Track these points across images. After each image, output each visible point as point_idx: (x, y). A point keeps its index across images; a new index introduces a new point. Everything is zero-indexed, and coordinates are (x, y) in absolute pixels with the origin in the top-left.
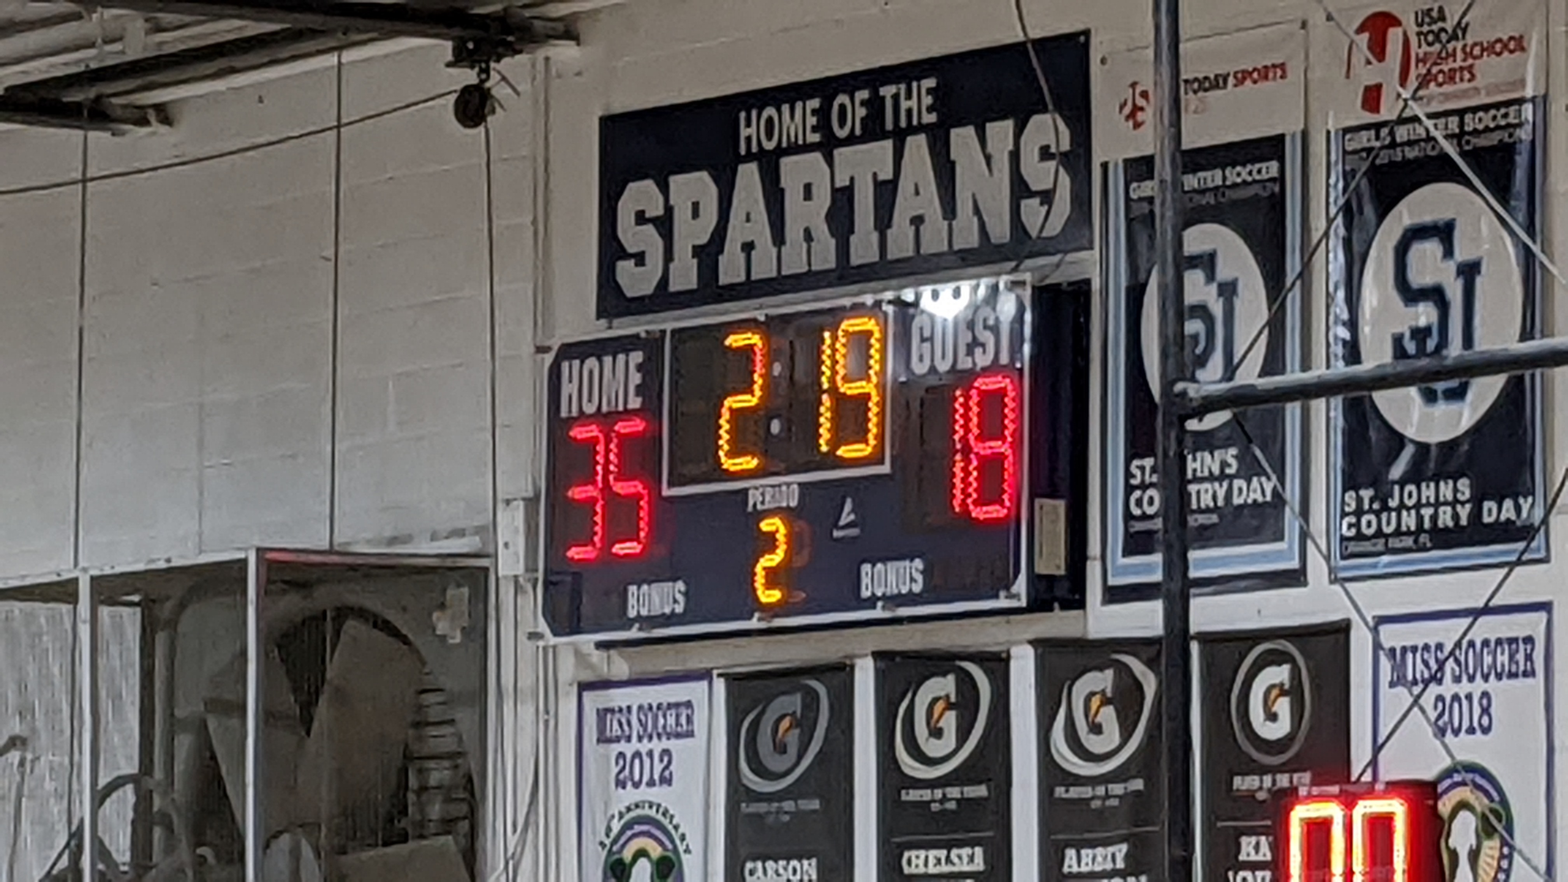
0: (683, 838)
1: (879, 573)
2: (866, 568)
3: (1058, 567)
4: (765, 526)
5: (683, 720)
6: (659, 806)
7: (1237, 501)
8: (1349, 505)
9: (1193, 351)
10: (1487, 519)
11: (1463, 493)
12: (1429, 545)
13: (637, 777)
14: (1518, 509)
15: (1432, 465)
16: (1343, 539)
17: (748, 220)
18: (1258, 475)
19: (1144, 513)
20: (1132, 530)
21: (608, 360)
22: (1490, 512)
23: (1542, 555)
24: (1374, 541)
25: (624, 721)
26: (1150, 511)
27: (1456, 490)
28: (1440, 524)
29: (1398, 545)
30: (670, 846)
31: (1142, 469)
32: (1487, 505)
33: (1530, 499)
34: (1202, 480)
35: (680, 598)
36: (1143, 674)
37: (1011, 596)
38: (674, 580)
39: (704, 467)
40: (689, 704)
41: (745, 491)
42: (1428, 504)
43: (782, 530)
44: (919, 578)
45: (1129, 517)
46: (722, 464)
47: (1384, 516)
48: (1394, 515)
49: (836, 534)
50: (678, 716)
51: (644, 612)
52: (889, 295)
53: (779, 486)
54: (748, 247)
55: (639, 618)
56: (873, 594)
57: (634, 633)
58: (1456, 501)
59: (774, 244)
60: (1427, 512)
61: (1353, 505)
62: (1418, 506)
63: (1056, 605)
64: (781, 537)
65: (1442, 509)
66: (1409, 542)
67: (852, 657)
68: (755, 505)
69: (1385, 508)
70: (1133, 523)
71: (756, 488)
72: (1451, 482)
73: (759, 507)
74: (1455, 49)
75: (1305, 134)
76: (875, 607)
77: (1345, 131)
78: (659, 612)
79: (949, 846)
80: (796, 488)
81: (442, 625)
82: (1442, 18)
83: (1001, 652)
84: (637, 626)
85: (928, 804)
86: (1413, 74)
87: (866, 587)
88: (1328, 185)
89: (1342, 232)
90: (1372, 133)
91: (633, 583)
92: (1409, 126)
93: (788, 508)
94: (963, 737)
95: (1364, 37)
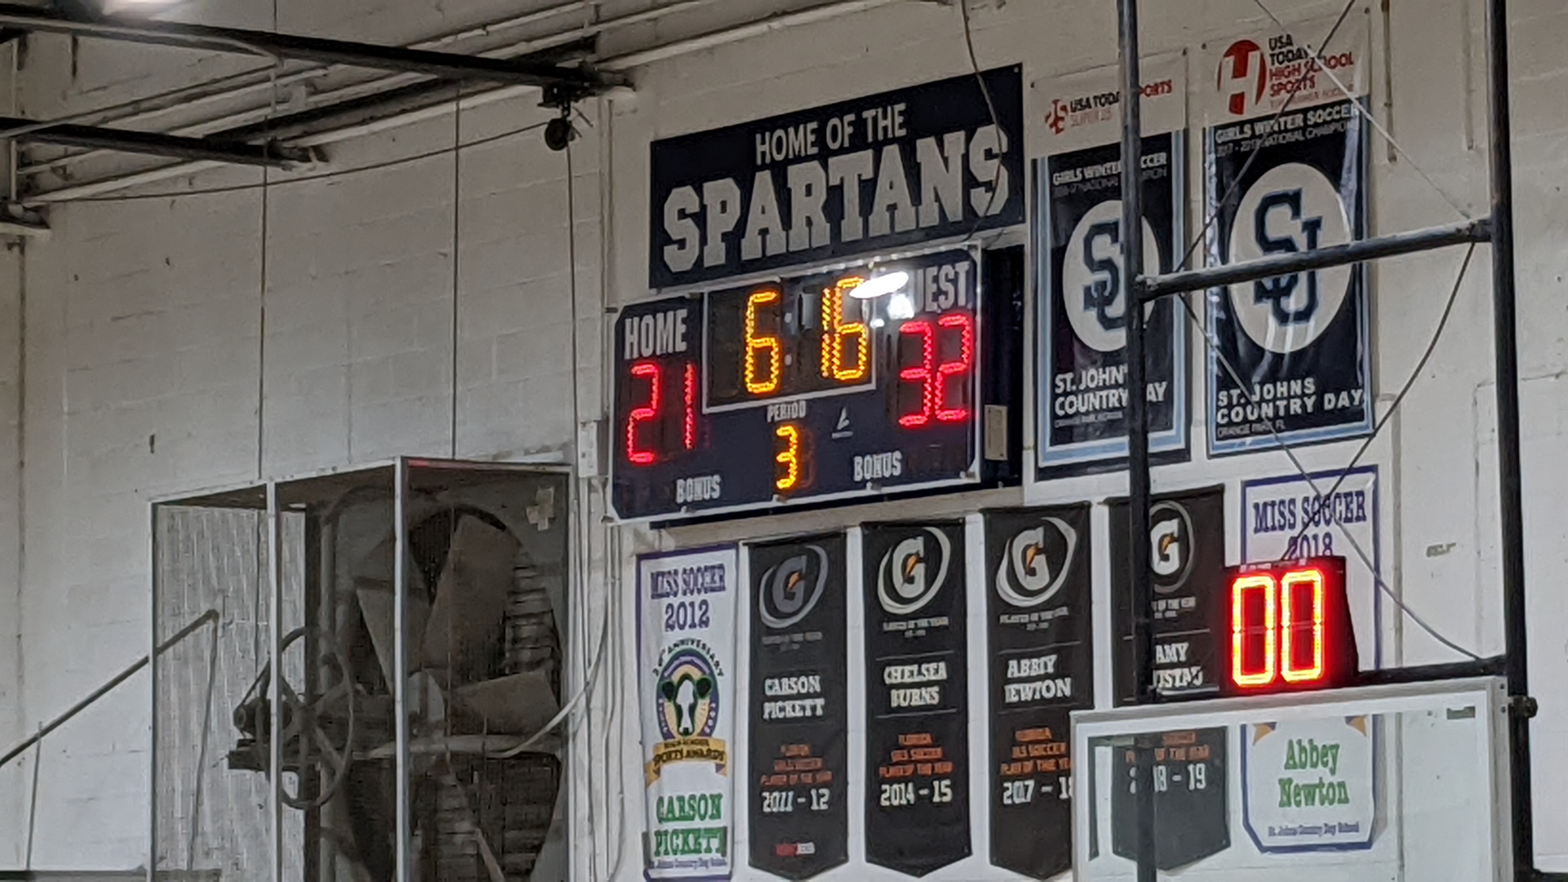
0: (717, 664)
1: (868, 461)
2: (858, 459)
3: (1002, 455)
4: (781, 432)
5: (717, 578)
6: (699, 642)
8: (1222, 401)
9: (1102, 294)
10: (1327, 407)
11: (1309, 389)
12: (1283, 427)
13: (682, 621)
14: (1352, 398)
15: (1284, 369)
16: (1218, 425)
17: (764, 212)
18: (1154, 382)
19: (1066, 413)
20: (1057, 426)
21: (660, 316)
22: (1330, 401)
24: (1241, 426)
25: (672, 582)
26: (1071, 412)
27: (1303, 387)
28: (1292, 412)
29: (1260, 429)
30: (708, 671)
31: (1064, 381)
32: (1327, 396)
33: (1360, 390)
34: (1111, 387)
35: (717, 487)
36: (1068, 531)
37: (967, 477)
38: (712, 475)
39: (735, 392)
40: (721, 567)
41: (765, 408)
42: (1282, 398)
43: (794, 435)
44: (898, 465)
45: (1054, 416)
46: (747, 389)
47: (1249, 408)
48: (1256, 406)
49: (835, 435)
50: (713, 576)
51: (689, 498)
53: (792, 403)
54: (764, 232)
55: (684, 503)
56: (863, 477)
57: (682, 515)
58: (1303, 395)
59: (784, 229)
60: (1281, 404)
61: (1225, 401)
62: (1275, 399)
63: (1002, 484)
64: (793, 439)
65: (1293, 401)
67: (846, 527)
68: (773, 417)
69: (1250, 402)
70: (1057, 421)
71: (774, 405)
72: (1299, 381)
73: (776, 418)
74: (1299, 65)
75: (1186, 132)
76: (864, 487)
77: (1217, 128)
78: (701, 499)
79: (919, 662)
80: (803, 404)
81: (533, 516)
82: (1290, 43)
83: (958, 519)
84: (684, 508)
85: (903, 632)
86: (1268, 84)
87: (858, 474)
88: (1204, 168)
89: (1214, 202)
90: (1237, 129)
91: (680, 478)
92: (1265, 123)
93: (798, 418)
94: (929, 583)
95: (1231, 59)
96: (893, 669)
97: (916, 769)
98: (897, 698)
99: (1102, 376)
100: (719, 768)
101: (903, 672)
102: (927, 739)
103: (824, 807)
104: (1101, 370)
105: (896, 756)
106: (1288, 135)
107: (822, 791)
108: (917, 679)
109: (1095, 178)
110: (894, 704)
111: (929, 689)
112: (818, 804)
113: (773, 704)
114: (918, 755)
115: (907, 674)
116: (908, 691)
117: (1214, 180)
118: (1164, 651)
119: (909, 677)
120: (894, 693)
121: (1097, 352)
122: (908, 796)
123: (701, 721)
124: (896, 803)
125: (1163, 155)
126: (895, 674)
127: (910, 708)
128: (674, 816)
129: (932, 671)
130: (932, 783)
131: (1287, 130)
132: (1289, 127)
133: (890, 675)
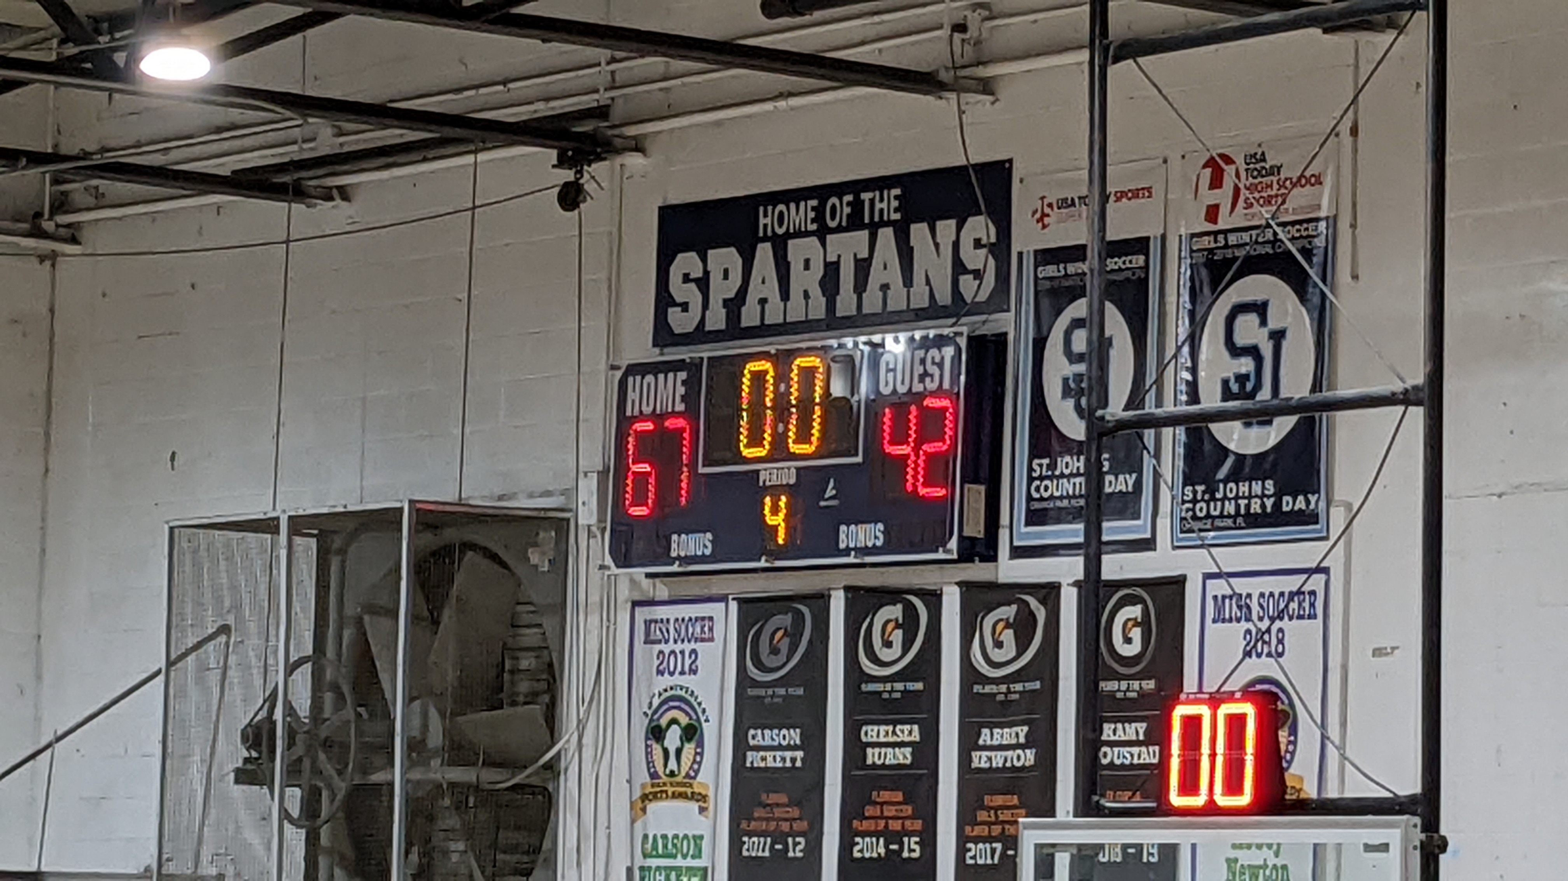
0: (704, 711)
1: (853, 530)
2: (843, 528)
3: (979, 533)
5: (706, 629)
6: (687, 688)
7: (1108, 490)
8: (1188, 496)
9: (1079, 385)
10: (1285, 509)
11: (1269, 490)
12: (1243, 525)
13: (672, 669)
14: (1308, 502)
15: (1247, 470)
16: (1183, 519)
17: (763, 282)
18: (1124, 473)
19: (1041, 496)
20: (1032, 508)
21: (661, 377)
22: (1287, 504)
23: (1324, 534)
24: (1204, 521)
25: (664, 629)
26: (1046, 495)
27: (1264, 488)
28: (1252, 511)
29: (1222, 525)
30: (694, 717)
31: (1041, 466)
32: (1287, 499)
33: (1317, 495)
35: (709, 545)
36: (1039, 609)
37: (944, 552)
38: (705, 532)
39: (729, 455)
40: (711, 619)
41: (757, 472)
42: (1244, 497)
44: (880, 536)
45: (1030, 498)
46: (741, 453)
47: (1212, 504)
48: (1219, 504)
49: (822, 504)
50: (702, 627)
51: (682, 554)
52: (863, 338)
53: (783, 468)
54: (763, 302)
55: (679, 558)
56: (848, 546)
57: (675, 568)
58: (1264, 495)
59: (782, 300)
60: (1243, 503)
61: (1191, 496)
62: (1237, 498)
63: (977, 559)
64: (782, 505)
65: (1253, 501)
66: (1229, 522)
67: (830, 589)
68: (764, 482)
69: (1213, 499)
70: (1032, 503)
71: (765, 470)
72: (1260, 482)
73: (768, 483)
74: (1272, 182)
75: (1164, 237)
76: (848, 555)
77: (1193, 236)
78: (693, 554)
79: (895, 723)
80: (795, 471)
81: (534, 557)
82: (1264, 160)
83: (936, 590)
84: (677, 563)
85: (879, 693)
86: (1242, 199)
87: (843, 542)
88: (1179, 273)
89: (1188, 306)
90: (1212, 238)
91: (675, 533)
92: (1239, 234)
93: (788, 485)
94: (906, 649)
95: (1208, 171)
96: (870, 728)
97: (886, 826)
98: (873, 756)
99: (1076, 464)
100: (702, 810)
101: (879, 731)
102: (899, 796)
103: (800, 855)
104: (1075, 458)
105: (869, 811)
106: (1258, 247)
107: (798, 839)
108: (891, 739)
109: (1077, 274)
110: (869, 761)
111: (902, 749)
112: (794, 850)
113: (755, 753)
114: (890, 811)
115: (882, 733)
116: (883, 750)
117: (1188, 284)
118: (1124, 729)
119: (885, 736)
120: (869, 751)
121: (1073, 440)
122: (879, 851)
123: (686, 764)
124: (867, 855)
125: (1142, 258)
126: (871, 733)
127: (884, 766)
128: (657, 852)
129: (906, 732)
130: (901, 839)
131: (1257, 242)
132: (1260, 240)
133: (866, 733)
